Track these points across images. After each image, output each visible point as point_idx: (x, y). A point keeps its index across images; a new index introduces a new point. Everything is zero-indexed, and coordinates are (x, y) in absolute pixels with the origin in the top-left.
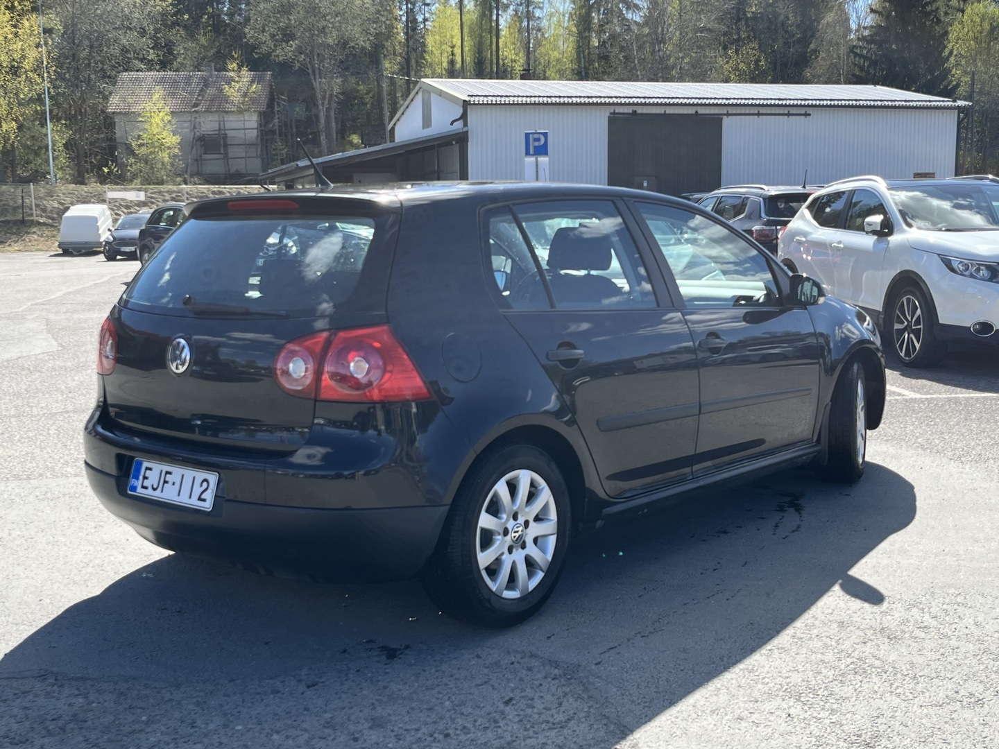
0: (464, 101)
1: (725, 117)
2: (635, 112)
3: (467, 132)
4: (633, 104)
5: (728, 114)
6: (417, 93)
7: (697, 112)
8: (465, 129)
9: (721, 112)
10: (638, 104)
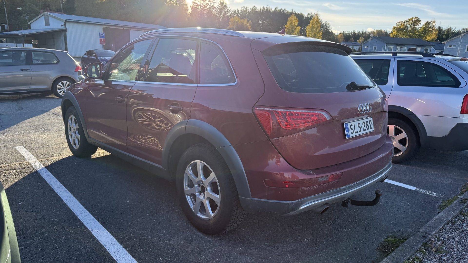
0: (65, 20)
1: (130, 30)
2: (109, 27)
3: (67, 29)
4: (109, 25)
5: (131, 30)
6: (42, 16)
7: (124, 29)
8: (66, 28)
9: (129, 29)
10: (110, 25)
